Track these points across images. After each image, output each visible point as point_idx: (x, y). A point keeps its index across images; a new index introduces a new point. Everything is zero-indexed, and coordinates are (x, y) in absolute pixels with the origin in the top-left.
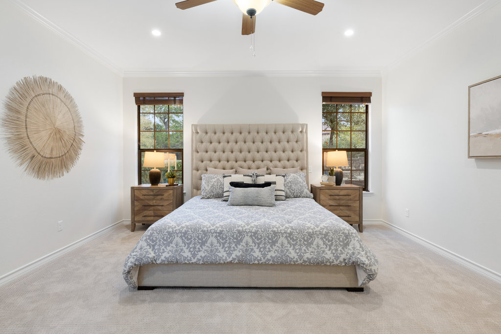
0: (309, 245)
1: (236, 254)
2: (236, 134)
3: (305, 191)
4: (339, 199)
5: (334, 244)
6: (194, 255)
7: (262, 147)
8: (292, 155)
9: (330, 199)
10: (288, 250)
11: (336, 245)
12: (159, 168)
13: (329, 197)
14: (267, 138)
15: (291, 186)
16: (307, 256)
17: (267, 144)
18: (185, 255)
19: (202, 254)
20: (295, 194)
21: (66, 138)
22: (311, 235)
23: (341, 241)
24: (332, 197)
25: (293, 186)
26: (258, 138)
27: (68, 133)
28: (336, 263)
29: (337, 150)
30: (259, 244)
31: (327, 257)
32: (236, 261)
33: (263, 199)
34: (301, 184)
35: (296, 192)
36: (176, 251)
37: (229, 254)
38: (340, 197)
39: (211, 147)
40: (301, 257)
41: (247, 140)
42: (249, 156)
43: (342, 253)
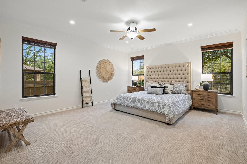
0: (152, 105)
1: (133, 105)
2: (160, 69)
3: (183, 91)
4: (203, 97)
5: (160, 106)
6: (124, 103)
7: (170, 73)
8: (183, 76)
9: (198, 96)
10: (146, 106)
11: (161, 107)
12: (136, 81)
13: (198, 95)
14: (172, 69)
15: (176, 89)
16: (151, 108)
17: (172, 72)
18: (122, 103)
19: (126, 103)
20: (178, 92)
21: (109, 73)
22: (154, 103)
23: (162, 106)
24: (199, 95)
25: (177, 89)
26: (169, 69)
27: (110, 71)
28: (159, 112)
29: (206, 74)
30: (139, 103)
31: (157, 110)
32: (133, 107)
33: (157, 92)
34: (181, 88)
35: (178, 91)
36: (121, 102)
37: (132, 104)
38: (204, 96)
39: (152, 74)
40: (149, 109)
41: (164, 71)
42: (165, 77)
43: (162, 110)
